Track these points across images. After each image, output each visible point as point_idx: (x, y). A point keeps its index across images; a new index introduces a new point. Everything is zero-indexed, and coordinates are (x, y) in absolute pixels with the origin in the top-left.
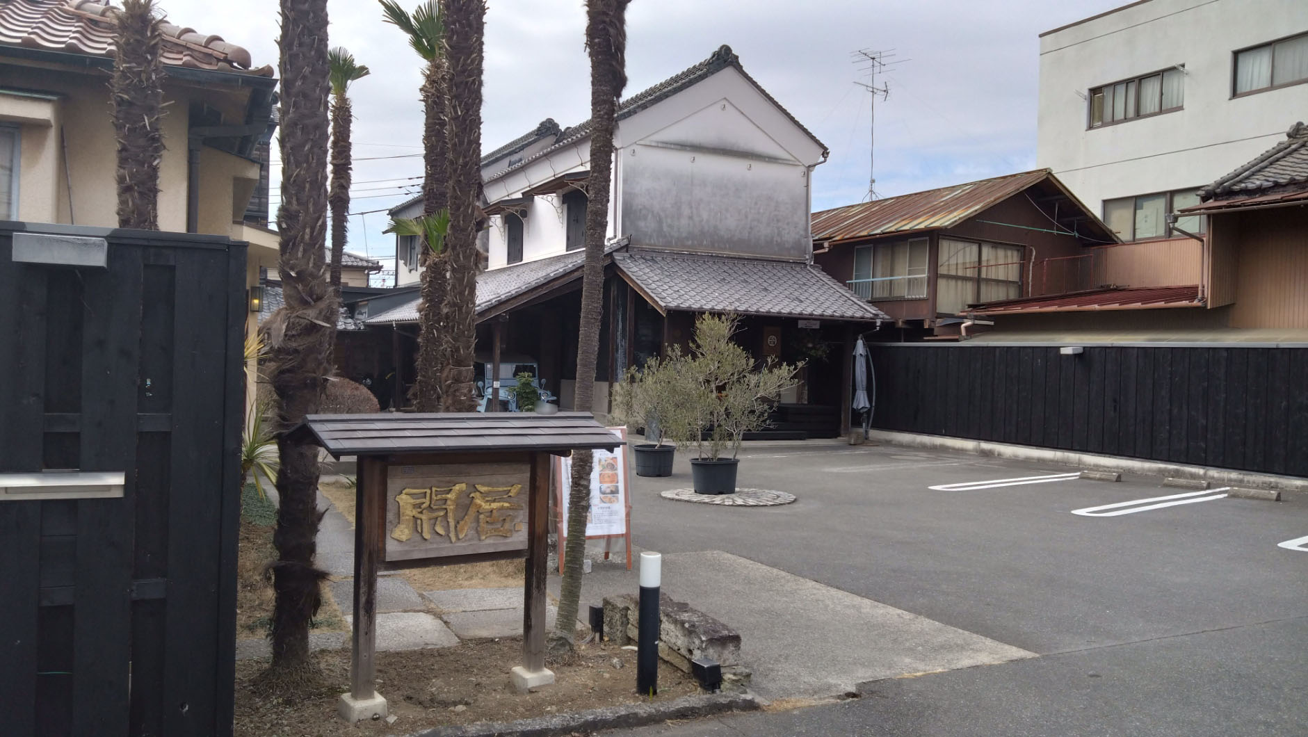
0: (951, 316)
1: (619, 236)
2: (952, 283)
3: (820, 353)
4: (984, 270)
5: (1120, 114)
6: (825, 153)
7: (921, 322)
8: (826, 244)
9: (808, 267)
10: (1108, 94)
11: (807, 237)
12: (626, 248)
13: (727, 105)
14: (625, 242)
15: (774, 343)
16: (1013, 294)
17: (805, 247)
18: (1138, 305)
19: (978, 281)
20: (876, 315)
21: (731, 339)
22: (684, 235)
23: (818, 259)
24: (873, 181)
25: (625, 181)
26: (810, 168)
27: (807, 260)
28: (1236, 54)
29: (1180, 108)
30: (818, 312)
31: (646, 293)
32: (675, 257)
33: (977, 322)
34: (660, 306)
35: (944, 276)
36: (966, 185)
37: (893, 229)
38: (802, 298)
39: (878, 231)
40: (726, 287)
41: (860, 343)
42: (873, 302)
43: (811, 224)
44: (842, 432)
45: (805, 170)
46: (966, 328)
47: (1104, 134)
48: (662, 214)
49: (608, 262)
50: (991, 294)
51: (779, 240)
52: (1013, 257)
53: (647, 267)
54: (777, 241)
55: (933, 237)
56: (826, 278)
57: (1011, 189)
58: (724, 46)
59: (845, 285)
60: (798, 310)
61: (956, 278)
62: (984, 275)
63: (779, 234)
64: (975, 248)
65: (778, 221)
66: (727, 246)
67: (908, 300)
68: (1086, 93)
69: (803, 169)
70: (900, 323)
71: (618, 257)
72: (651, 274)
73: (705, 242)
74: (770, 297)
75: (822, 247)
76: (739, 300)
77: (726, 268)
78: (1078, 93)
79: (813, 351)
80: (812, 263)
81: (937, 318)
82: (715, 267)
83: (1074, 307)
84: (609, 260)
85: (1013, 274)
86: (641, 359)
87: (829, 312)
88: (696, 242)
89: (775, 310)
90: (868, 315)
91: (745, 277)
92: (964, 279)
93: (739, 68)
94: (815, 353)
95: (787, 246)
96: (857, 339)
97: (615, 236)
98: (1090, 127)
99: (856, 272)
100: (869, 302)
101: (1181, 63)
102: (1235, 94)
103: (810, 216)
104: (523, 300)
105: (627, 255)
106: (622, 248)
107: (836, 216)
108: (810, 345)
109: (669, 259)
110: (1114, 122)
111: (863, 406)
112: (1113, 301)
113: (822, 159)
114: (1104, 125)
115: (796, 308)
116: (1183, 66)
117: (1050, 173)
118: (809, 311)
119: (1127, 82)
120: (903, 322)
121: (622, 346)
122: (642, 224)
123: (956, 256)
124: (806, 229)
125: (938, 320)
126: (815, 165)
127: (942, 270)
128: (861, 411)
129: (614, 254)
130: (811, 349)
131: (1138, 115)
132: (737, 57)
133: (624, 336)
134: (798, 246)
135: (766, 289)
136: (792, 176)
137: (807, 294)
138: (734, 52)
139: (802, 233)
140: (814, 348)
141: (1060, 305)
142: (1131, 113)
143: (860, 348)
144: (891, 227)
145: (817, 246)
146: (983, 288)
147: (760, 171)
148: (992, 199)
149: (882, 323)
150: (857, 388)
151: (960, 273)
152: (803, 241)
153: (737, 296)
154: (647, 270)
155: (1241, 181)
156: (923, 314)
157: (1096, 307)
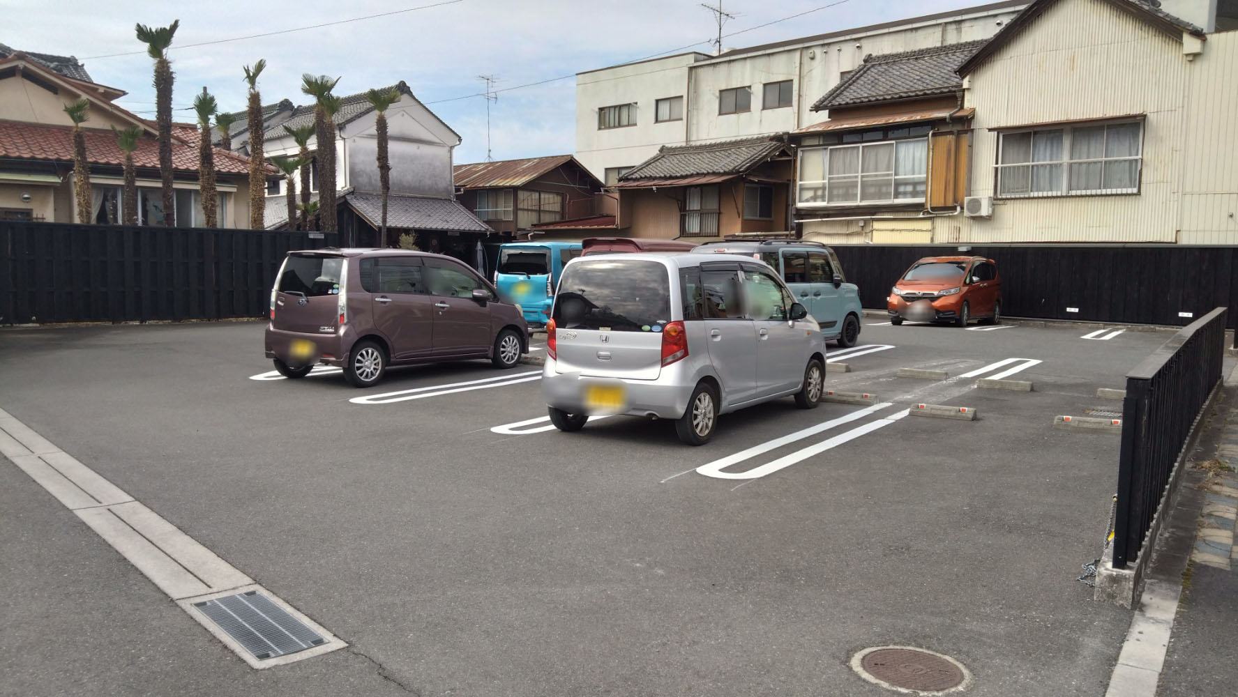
0: (524, 230)
1: (348, 186)
2: (526, 213)
4: (542, 206)
5: (612, 124)
6: (460, 140)
7: (511, 233)
8: (462, 190)
9: (453, 203)
10: (607, 110)
11: (451, 185)
12: (352, 193)
13: (405, 114)
14: (352, 190)
16: (558, 218)
17: (451, 191)
18: (596, 227)
19: (539, 211)
20: (487, 229)
21: (413, 244)
23: (458, 197)
24: (490, 151)
25: (350, 156)
26: (452, 148)
27: (453, 199)
28: (657, 101)
29: (635, 125)
30: (457, 228)
31: (366, 218)
33: (536, 232)
34: (375, 226)
35: (521, 209)
36: (535, 159)
37: (495, 184)
38: (449, 220)
39: (488, 185)
40: (408, 215)
41: (479, 244)
42: (487, 222)
43: (453, 174)
45: (449, 149)
46: (531, 236)
47: (605, 132)
48: (371, 174)
49: (343, 200)
50: (546, 218)
51: (436, 187)
52: (558, 199)
53: (365, 203)
55: (515, 190)
56: (462, 208)
57: (552, 166)
58: (401, 82)
59: (473, 212)
60: (446, 227)
61: (528, 210)
62: (542, 209)
63: (436, 184)
64: (537, 194)
65: (435, 177)
67: (504, 221)
68: (597, 110)
69: (448, 148)
70: (501, 233)
71: (348, 198)
72: (368, 208)
74: (432, 220)
75: (459, 190)
76: (415, 222)
77: (407, 203)
78: (593, 110)
80: (455, 200)
81: (518, 230)
82: (401, 202)
83: (573, 227)
85: (557, 208)
87: (462, 228)
89: (434, 227)
90: (483, 229)
91: (418, 208)
92: (532, 210)
93: (410, 94)
95: (440, 190)
96: (478, 242)
97: (346, 186)
98: (600, 129)
99: (479, 205)
100: (484, 222)
101: (635, 101)
102: (657, 121)
103: (453, 168)
105: (353, 196)
106: (350, 193)
107: (470, 170)
109: (376, 199)
110: (609, 127)
112: (572, 225)
113: (458, 143)
114: (606, 128)
115: (445, 226)
116: (636, 103)
117: (572, 157)
118: (451, 227)
119: (615, 107)
120: (503, 233)
122: (360, 179)
123: (528, 199)
124: (451, 181)
125: (519, 232)
126: (454, 147)
127: (521, 206)
129: (345, 197)
131: (620, 126)
132: (409, 88)
134: (448, 191)
135: (429, 216)
136: (441, 152)
137: (451, 218)
138: (407, 85)
139: (449, 183)
141: (568, 226)
142: (617, 124)
143: (479, 246)
144: (494, 183)
145: (457, 190)
146: (542, 214)
147: (425, 150)
148: (543, 171)
149: (490, 234)
150: (479, 266)
151: (529, 208)
152: (449, 188)
153: (414, 220)
154: (365, 205)
155: (632, 174)
156: (511, 229)
157: (581, 227)
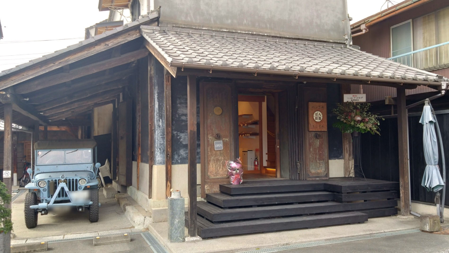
3: (370, 125)
8: (363, 27)
9: (348, 47)
11: (344, 20)
12: (156, 20)
14: (154, 15)
15: (320, 118)
17: (344, 30)
20: (439, 78)
22: (223, 13)
23: (357, 40)
27: (347, 40)
32: (214, 34)
41: (427, 109)
44: (402, 210)
51: (319, 22)
53: (178, 39)
54: (316, 23)
56: (368, 54)
63: (318, 17)
65: (316, 5)
66: (268, 25)
71: (146, 31)
73: (245, 21)
75: (359, 30)
77: (267, 45)
79: (362, 124)
80: (351, 43)
84: (138, 35)
86: (182, 140)
88: (235, 21)
91: (287, 50)
94: (364, 126)
95: (326, 27)
96: (424, 104)
99: (393, 51)
104: (29, 76)
105: (158, 29)
106: (151, 22)
108: (359, 118)
109: (207, 36)
111: (438, 184)
121: (159, 126)
128: (435, 190)
129: (142, 27)
130: (360, 122)
133: (161, 116)
134: (336, 28)
135: (309, 57)
139: (340, 16)
140: (362, 121)
143: (428, 114)
149: (447, 85)
150: (427, 162)
